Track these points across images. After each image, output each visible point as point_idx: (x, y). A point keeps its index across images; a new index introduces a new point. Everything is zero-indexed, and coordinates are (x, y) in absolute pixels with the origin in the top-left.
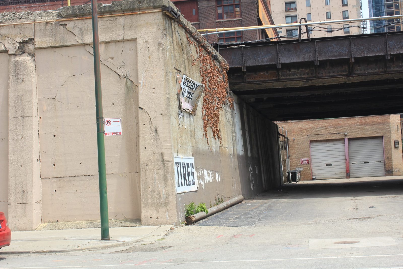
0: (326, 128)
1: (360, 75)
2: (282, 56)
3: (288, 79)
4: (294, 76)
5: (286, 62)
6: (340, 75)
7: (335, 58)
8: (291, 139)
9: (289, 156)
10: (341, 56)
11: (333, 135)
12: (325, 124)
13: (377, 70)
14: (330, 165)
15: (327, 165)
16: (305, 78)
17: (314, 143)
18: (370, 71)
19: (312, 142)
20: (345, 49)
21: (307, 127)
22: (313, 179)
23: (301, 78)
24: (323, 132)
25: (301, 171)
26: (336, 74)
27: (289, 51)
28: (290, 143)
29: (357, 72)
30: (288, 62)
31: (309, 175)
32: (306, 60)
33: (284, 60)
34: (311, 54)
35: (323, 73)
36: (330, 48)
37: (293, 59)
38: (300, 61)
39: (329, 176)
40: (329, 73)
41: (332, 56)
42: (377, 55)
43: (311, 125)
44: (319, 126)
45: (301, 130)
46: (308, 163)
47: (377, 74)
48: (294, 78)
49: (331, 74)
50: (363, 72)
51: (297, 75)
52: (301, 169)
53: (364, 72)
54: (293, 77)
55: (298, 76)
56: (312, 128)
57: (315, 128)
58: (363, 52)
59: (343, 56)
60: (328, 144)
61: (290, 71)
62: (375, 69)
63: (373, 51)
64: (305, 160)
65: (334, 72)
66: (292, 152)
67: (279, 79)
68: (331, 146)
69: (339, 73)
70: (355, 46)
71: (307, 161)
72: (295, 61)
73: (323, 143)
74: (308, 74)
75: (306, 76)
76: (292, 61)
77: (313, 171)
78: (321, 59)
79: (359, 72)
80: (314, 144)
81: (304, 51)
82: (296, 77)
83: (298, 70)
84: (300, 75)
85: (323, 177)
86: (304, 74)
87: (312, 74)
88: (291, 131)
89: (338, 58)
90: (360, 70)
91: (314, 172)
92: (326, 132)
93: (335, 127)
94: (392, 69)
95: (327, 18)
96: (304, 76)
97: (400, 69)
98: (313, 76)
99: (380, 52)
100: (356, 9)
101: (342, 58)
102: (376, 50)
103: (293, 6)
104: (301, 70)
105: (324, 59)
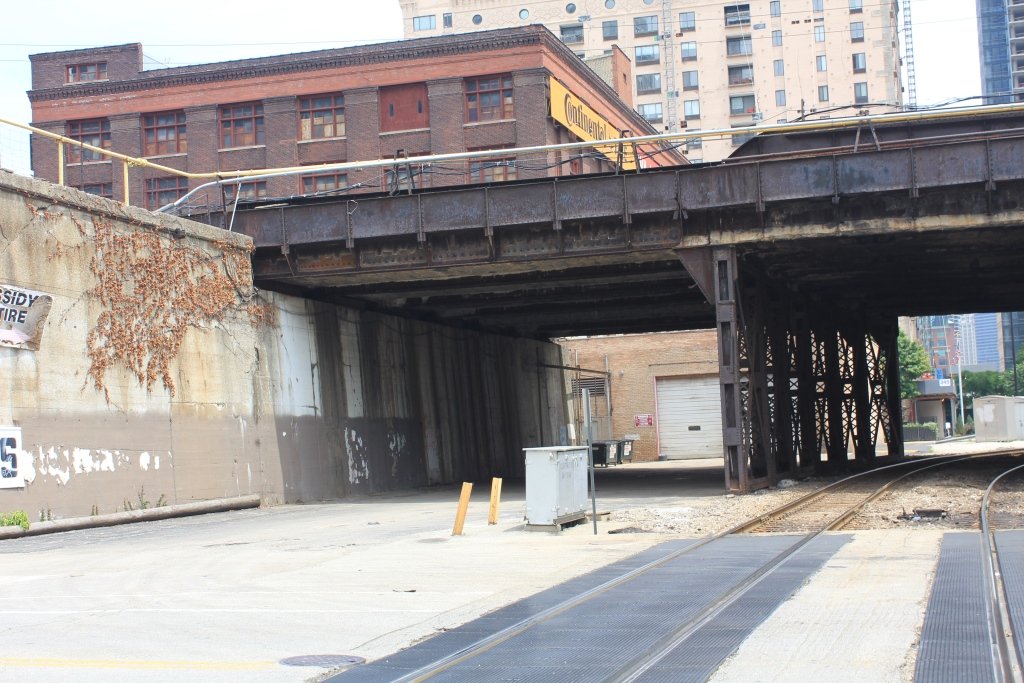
0: (688, 349)
1: (518, 261)
2: (356, 223)
3: (376, 268)
4: (386, 262)
5: (363, 236)
6: (473, 261)
7: (457, 228)
8: (615, 373)
9: (612, 409)
10: (468, 223)
11: (702, 365)
12: (686, 341)
13: (546, 251)
14: (697, 428)
15: (691, 428)
16: (407, 266)
17: (664, 382)
18: (532, 252)
19: (659, 379)
20: (475, 210)
21: (649, 346)
22: (661, 459)
23: (400, 266)
24: (681, 360)
25: (632, 441)
26: (468, 258)
27: (370, 214)
28: (614, 382)
29: (507, 255)
30: (368, 235)
31: (651, 450)
32: (402, 232)
33: (361, 232)
34: (411, 220)
35: (443, 257)
36: (448, 208)
37: (377, 231)
38: (390, 233)
39: (695, 452)
40: (455, 256)
41: (451, 225)
42: (537, 221)
43: (657, 343)
44: (674, 345)
45: (637, 354)
46: (651, 424)
47: (545, 258)
48: (385, 267)
49: (459, 258)
50: (519, 254)
51: (393, 261)
52: (636, 437)
53: (521, 254)
54: (386, 265)
55: (396, 263)
56: (658, 351)
57: (666, 351)
58: (510, 216)
59: (472, 223)
60: (692, 384)
61: (379, 252)
62: (543, 249)
63: (529, 214)
64: (643, 417)
65: (463, 255)
66: (617, 401)
67: (360, 269)
68: (699, 385)
69: (474, 257)
70: (494, 204)
71: (649, 419)
72: (380, 234)
73: (682, 382)
74: (414, 259)
75: (409, 262)
76: (374, 235)
77: (663, 442)
78: (429, 230)
79: (511, 254)
80: (665, 385)
81: (397, 215)
82: (390, 263)
83: (395, 250)
84: (399, 260)
85: (681, 453)
86: (406, 259)
87: (421, 258)
88: (615, 357)
89: (463, 227)
90: (514, 249)
91: (665, 442)
92: (689, 359)
93: (706, 349)
94: (575, 249)
95: (821, 100)
96: (406, 263)
97: (591, 249)
98: (423, 262)
99: (541, 215)
100: (883, 80)
101: (469, 227)
102: (534, 212)
103: (746, 74)
104: (401, 250)
105: (435, 229)
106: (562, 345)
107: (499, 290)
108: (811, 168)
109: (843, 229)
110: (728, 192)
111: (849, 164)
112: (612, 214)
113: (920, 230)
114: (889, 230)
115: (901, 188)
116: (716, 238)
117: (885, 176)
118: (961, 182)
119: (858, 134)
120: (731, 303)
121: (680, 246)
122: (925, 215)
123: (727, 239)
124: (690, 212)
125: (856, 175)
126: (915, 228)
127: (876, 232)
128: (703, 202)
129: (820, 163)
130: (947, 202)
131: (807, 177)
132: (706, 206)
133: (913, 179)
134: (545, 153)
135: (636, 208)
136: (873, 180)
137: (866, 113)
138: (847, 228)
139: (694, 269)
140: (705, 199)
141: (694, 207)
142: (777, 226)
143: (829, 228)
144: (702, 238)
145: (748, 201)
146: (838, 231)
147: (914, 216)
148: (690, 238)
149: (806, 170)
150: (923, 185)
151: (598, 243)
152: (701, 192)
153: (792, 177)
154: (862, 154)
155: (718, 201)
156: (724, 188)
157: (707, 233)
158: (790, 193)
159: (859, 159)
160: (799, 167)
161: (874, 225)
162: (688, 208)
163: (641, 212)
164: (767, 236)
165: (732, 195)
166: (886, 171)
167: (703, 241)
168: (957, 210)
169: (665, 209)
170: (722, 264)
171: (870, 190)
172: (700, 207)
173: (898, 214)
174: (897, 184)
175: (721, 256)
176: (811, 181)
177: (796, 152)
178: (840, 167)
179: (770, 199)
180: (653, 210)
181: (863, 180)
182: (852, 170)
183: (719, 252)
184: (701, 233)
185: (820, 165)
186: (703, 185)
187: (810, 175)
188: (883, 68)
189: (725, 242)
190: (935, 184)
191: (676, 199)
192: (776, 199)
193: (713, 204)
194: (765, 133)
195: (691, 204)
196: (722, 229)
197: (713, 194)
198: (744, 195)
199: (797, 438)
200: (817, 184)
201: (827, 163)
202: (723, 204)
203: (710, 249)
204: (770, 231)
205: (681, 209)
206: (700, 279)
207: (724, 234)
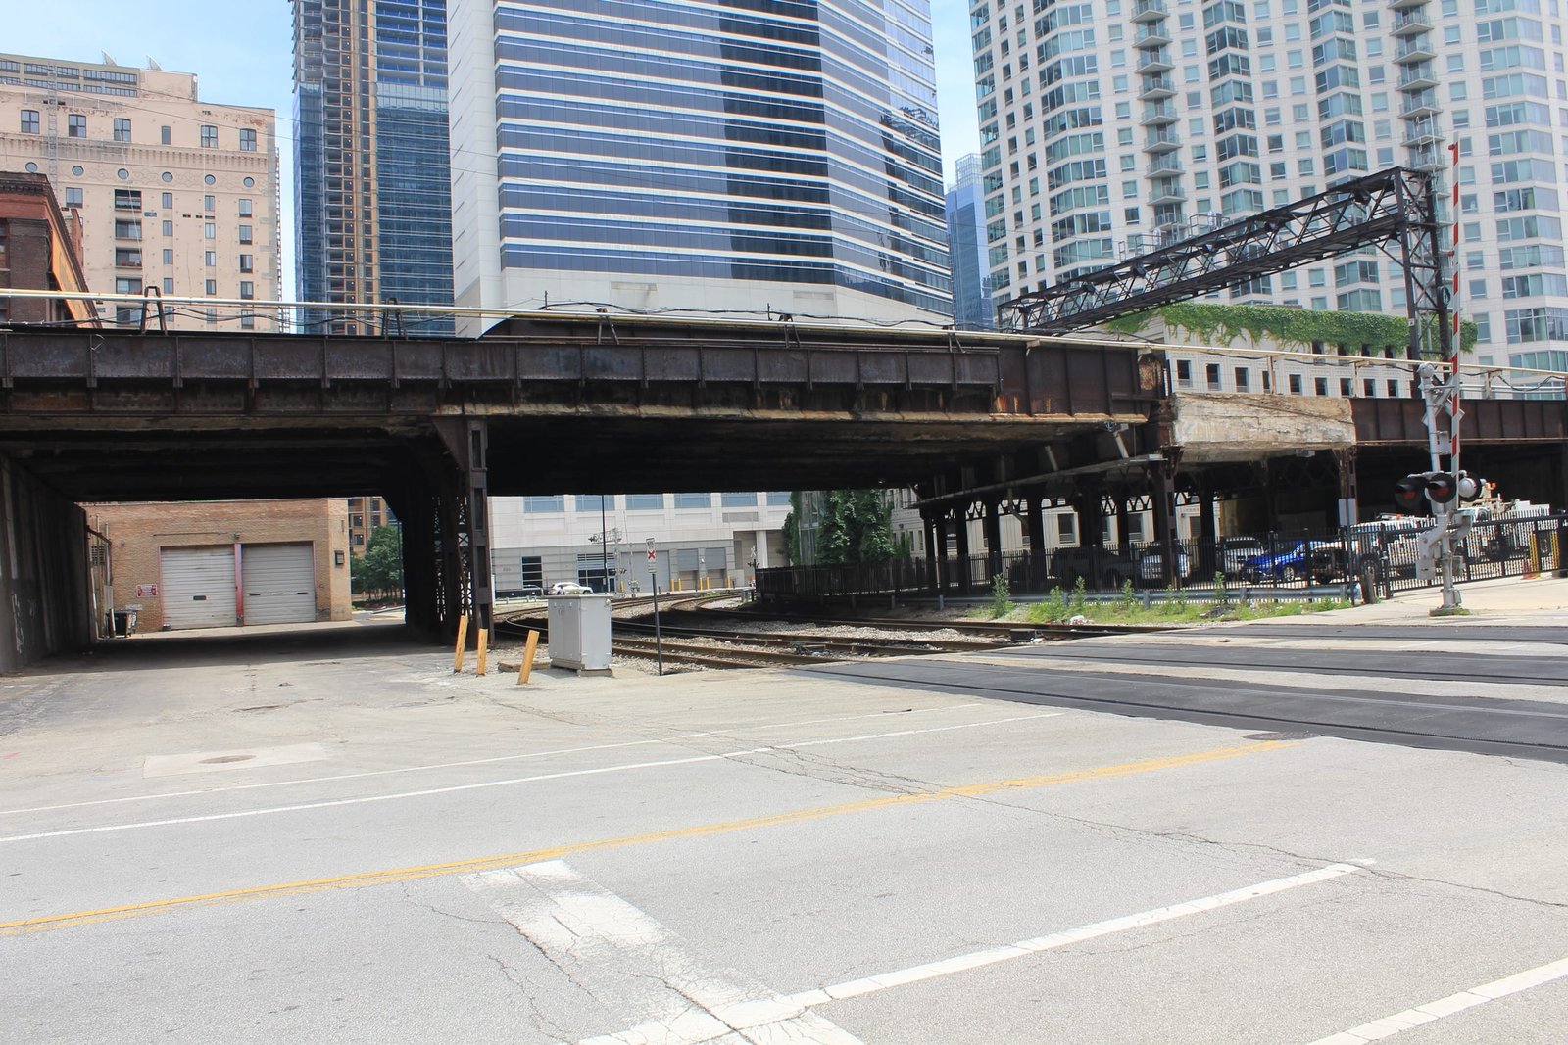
0: (196, 520)
1: (269, 415)
2: (100, 361)
3: (114, 412)
4: (125, 406)
5: (108, 375)
6: (227, 413)
7: (218, 377)
8: (116, 542)
9: (111, 579)
10: (230, 373)
11: (209, 536)
12: (193, 512)
13: (302, 408)
14: (203, 598)
15: (196, 598)
16: (149, 412)
17: (168, 552)
18: (289, 408)
19: (163, 549)
20: (239, 359)
21: (155, 516)
22: (165, 629)
23: (142, 412)
24: (188, 529)
25: (137, 611)
26: (219, 409)
27: (117, 352)
28: (115, 551)
30: (115, 376)
31: (155, 620)
32: (156, 375)
33: (104, 371)
34: (167, 364)
35: (191, 405)
36: (209, 355)
37: (126, 371)
38: (142, 375)
39: (200, 622)
40: (205, 406)
41: (213, 372)
42: (305, 377)
43: (163, 513)
44: (181, 515)
45: (140, 524)
46: (154, 594)
47: (304, 415)
48: (123, 412)
49: (210, 409)
50: (275, 409)
51: (133, 406)
52: (139, 607)
53: (278, 409)
54: (125, 409)
55: (136, 408)
56: (165, 520)
57: (173, 521)
58: (277, 369)
59: (235, 373)
60: (199, 555)
61: (117, 396)
62: (301, 405)
63: (297, 370)
64: (146, 587)
65: (214, 405)
66: (117, 571)
67: (91, 411)
68: (205, 557)
69: (226, 409)
70: (260, 355)
71: (152, 589)
72: (129, 375)
73: (188, 552)
74: (158, 405)
75: (153, 409)
76: (122, 375)
77: (165, 611)
78: (187, 376)
79: (267, 409)
80: (169, 555)
81: (150, 356)
82: (130, 408)
83: (136, 395)
84: (141, 405)
85: (186, 623)
86: (149, 405)
87: (166, 405)
88: (117, 526)
89: (225, 376)
90: (270, 405)
91: (167, 612)
92: (196, 530)
93: (215, 520)
94: (334, 408)
96: (149, 409)
97: (350, 410)
98: (168, 409)
99: (311, 372)
100: (268, 282)
101: (232, 377)
102: (302, 367)
103: (133, 257)
104: (143, 394)
105: (194, 376)
108: (562, 353)
109: (582, 410)
110: (489, 367)
111: (593, 352)
112: (381, 377)
113: (643, 416)
114: (618, 414)
115: (635, 378)
116: (470, 409)
117: (622, 368)
118: (681, 379)
119: (600, 328)
120: (484, 471)
121: (437, 413)
122: (644, 404)
123: (481, 410)
124: (455, 383)
125: (599, 364)
126: (640, 414)
127: (609, 415)
128: (466, 374)
129: (569, 349)
130: (661, 395)
131: (558, 361)
132: (469, 378)
133: (643, 372)
134: (323, 309)
135: (404, 373)
136: (612, 370)
137: (604, 311)
138: (584, 410)
139: (448, 436)
140: (468, 371)
141: (458, 378)
142: (524, 403)
143: (570, 408)
144: (456, 407)
145: (506, 377)
146: (578, 412)
147: (637, 405)
148: (445, 407)
149: (557, 354)
150: (652, 378)
151: (358, 405)
152: (465, 365)
153: (545, 360)
154: (605, 345)
155: (480, 375)
156: (486, 363)
157: (461, 404)
158: (544, 373)
159: (602, 350)
160: (551, 351)
161: (607, 409)
162: (453, 378)
163: (409, 378)
164: (517, 411)
165: (493, 370)
166: (623, 363)
167: (458, 411)
168: (669, 402)
169: (431, 377)
170: (476, 434)
171: (610, 378)
172: (463, 378)
173: (623, 401)
174: (632, 375)
175: (475, 426)
176: (561, 365)
177: (540, 337)
178: (585, 355)
179: (526, 377)
180: (420, 377)
181: (605, 368)
182: (595, 359)
183: (473, 422)
184: (453, 403)
185: (569, 350)
186: (466, 358)
187: (561, 359)
188: (268, 271)
189: (480, 414)
190: (661, 378)
191: (441, 368)
192: (531, 377)
193: (475, 377)
194: (516, 316)
195: (456, 375)
196: (474, 402)
197: (475, 367)
198: (503, 371)
200: (567, 369)
201: (576, 350)
202: (485, 378)
203: (464, 419)
204: (519, 406)
205: (446, 379)
206: (453, 446)
207: (478, 406)
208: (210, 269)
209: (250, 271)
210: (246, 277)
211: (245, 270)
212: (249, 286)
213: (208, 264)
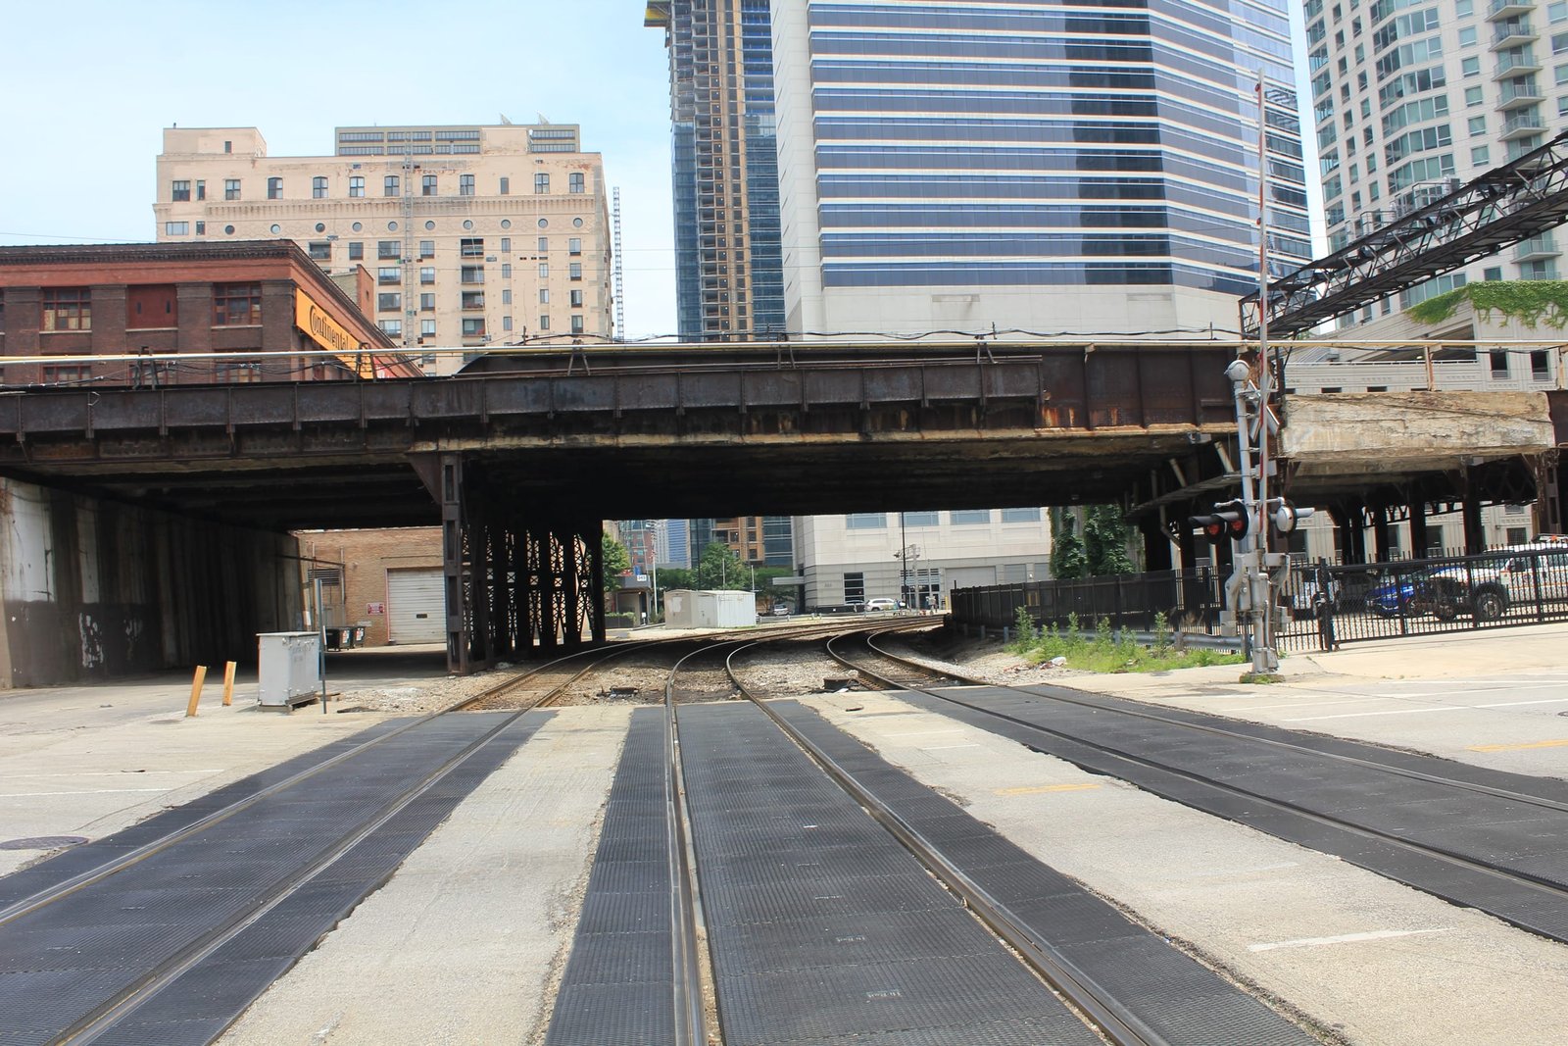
0: (417, 544)
1: (259, 457)
2: (96, 415)
3: (117, 459)
4: (127, 453)
5: (104, 427)
6: (214, 456)
7: (199, 424)
8: (350, 565)
9: (345, 598)
10: (210, 421)
11: (430, 559)
12: (416, 536)
13: (284, 450)
14: (425, 616)
15: (419, 616)
16: (148, 458)
17: (394, 574)
18: (272, 450)
19: (390, 571)
20: (217, 408)
21: (382, 541)
22: (391, 644)
23: (142, 458)
24: (411, 553)
25: (364, 627)
26: (209, 453)
27: (112, 406)
28: (349, 573)
29: (247, 451)
30: (109, 427)
31: (381, 636)
32: (144, 425)
33: (103, 424)
34: (154, 415)
35: (184, 451)
36: (191, 404)
37: (118, 423)
38: (132, 425)
39: (422, 638)
40: (196, 450)
41: (194, 421)
42: (278, 421)
43: (389, 538)
44: (404, 540)
45: (370, 548)
46: (381, 612)
47: (284, 456)
48: (125, 458)
49: (200, 453)
50: (259, 451)
51: (134, 452)
52: (368, 624)
53: (262, 451)
54: (126, 456)
55: (136, 454)
56: (390, 545)
57: (397, 545)
58: (252, 416)
59: (214, 421)
60: (421, 576)
61: (120, 444)
62: (282, 447)
63: (270, 415)
64: (375, 605)
65: (204, 450)
66: (351, 590)
67: (99, 459)
68: (426, 577)
69: (216, 452)
70: (237, 403)
71: (380, 607)
72: (121, 426)
73: (411, 573)
74: (155, 451)
75: (151, 454)
76: (115, 427)
77: (391, 628)
78: (171, 425)
79: (252, 451)
80: (396, 576)
81: (140, 408)
82: (131, 455)
83: (135, 443)
84: (140, 453)
85: (409, 639)
86: (148, 452)
87: (162, 451)
88: (350, 550)
89: (205, 424)
90: (253, 447)
91: (394, 629)
92: (418, 553)
93: (433, 544)
94: (313, 449)
95: (543, 328)
96: (147, 455)
97: (328, 449)
98: (164, 454)
99: (283, 416)
100: (597, 314)
101: (211, 424)
102: (275, 413)
103: (478, 300)
104: (142, 442)
105: (178, 424)
106: (299, 537)
107: (239, 485)
108: (530, 387)
109: (556, 442)
110: (456, 404)
111: (562, 385)
112: (350, 418)
113: (622, 446)
114: (595, 445)
115: (607, 408)
116: (444, 445)
117: (594, 399)
118: (657, 407)
119: (572, 360)
120: (456, 504)
121: (411, 450)
122: (625, 433)
123: (454, 446)
124: (421, 421)
125: (569, 395)
126: (617, 444)
127: (584, 445)
128: (433, 412)
129: (538, 383)
130: (645, 423)
131: (526, 395)
132: (436, 415)
133: (617, 402)
134: (288, 358)
135: (372, 414)
136: (582, 400)
137: (579, 342)
138: (559, 441)
139: (422, 471)
140: (435, 409)
141: (424, 416)
142: (499, 437)
143: (544, 440)
144: (431, 443)
145: (473, 413)
146: (552, 444)
147: (617, 434)
148: (420, 444)
149: (526, 388)
150: (626, 408)
151: (336, 444)
152: (431, 403)
153: (513, 394)
154: (575, 377)
155: (447, 412)
156: (453, 401)
157: (436, 440)
158: (511, 408)
159: (572, 382)
160: (518, 385)
161: (583, 440)
162: (420, 416)
163: (377, 417)
164: (489, 445)
165: (460, 407)
166: (594, 393)
167: (432, 447)
168: (653, 430)
169: (398, 416)
170: (449, 468)
171: (580, 409)
172: (431, 416)
173: (603, 431)
174: (604, 405)
175: (447, 461)
176: (530, 398)
177: (517, 372)
178: (555, 388)
179: (493, 412)
180: (387, 417)
181: (575, 400)
182: (565, 391)
183: (446, 457)
184: (431, 439)
185: (538, 384)
186: (433, 396)
187: (529, 393)
188: (596, 305)
189: (452, 449)
190: (635, 407)
191: (409, 407)
192: (498, 412)
193: (442, 414)
194: (490, 353)
195: (423, 412)
196: (449, 437)
197: (442, 404)
198: (470, 407)
199: (513, 625)
200: (535, 401)
201: (545, 384)
202: (451, 414)
203: (438, 455)
204: (492, 440)
205: (413, 418)
206: (428, 481)
207: (452, 441)
208: (544, 306)
209: (580, 305)
210: (577, 311)
211: (575, 305)
212: (579, 319)
213: (542, 301)
